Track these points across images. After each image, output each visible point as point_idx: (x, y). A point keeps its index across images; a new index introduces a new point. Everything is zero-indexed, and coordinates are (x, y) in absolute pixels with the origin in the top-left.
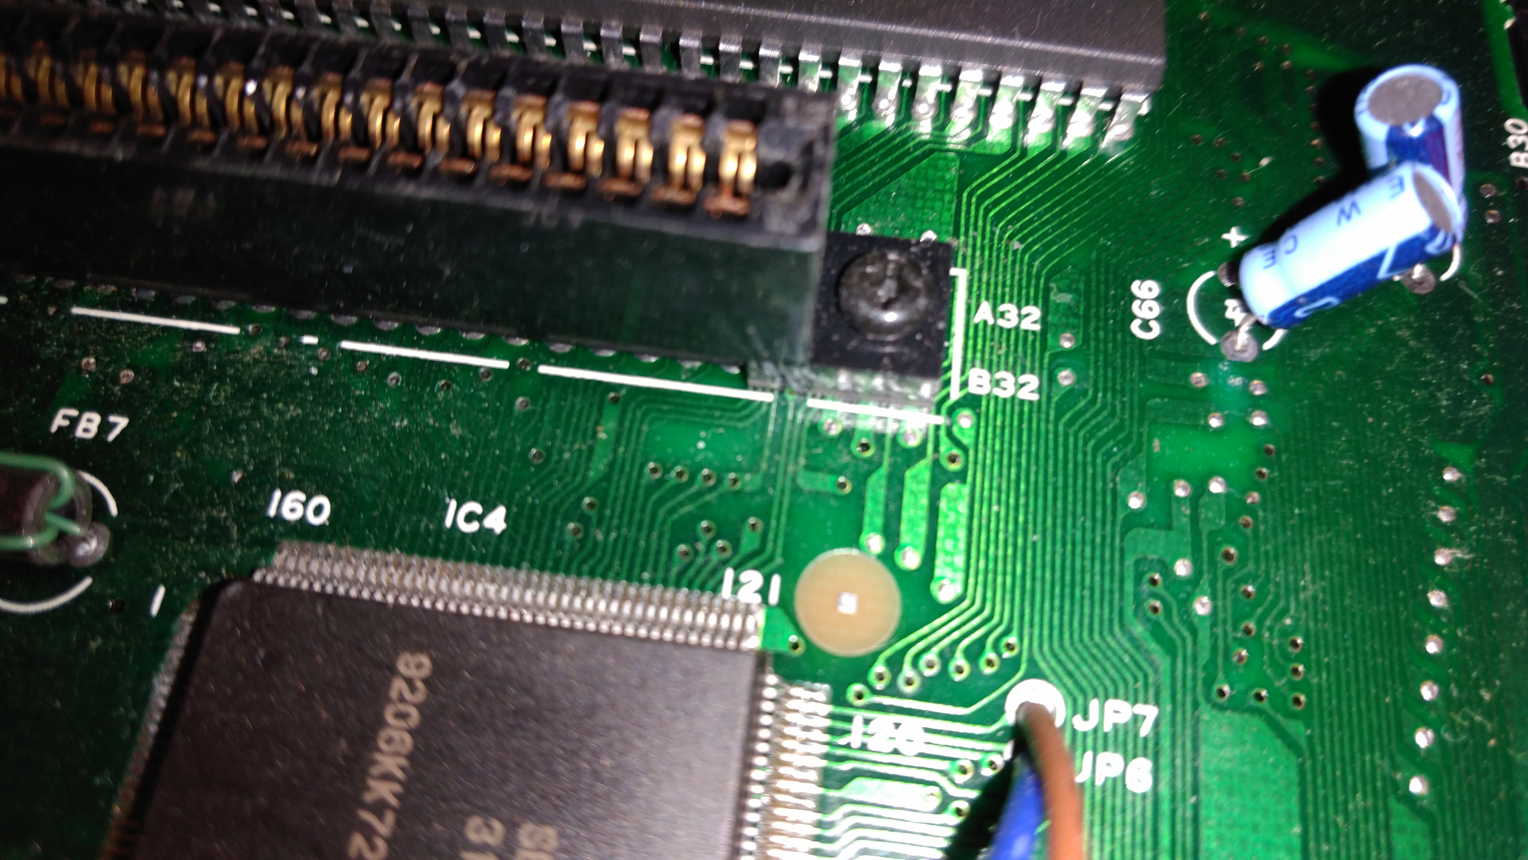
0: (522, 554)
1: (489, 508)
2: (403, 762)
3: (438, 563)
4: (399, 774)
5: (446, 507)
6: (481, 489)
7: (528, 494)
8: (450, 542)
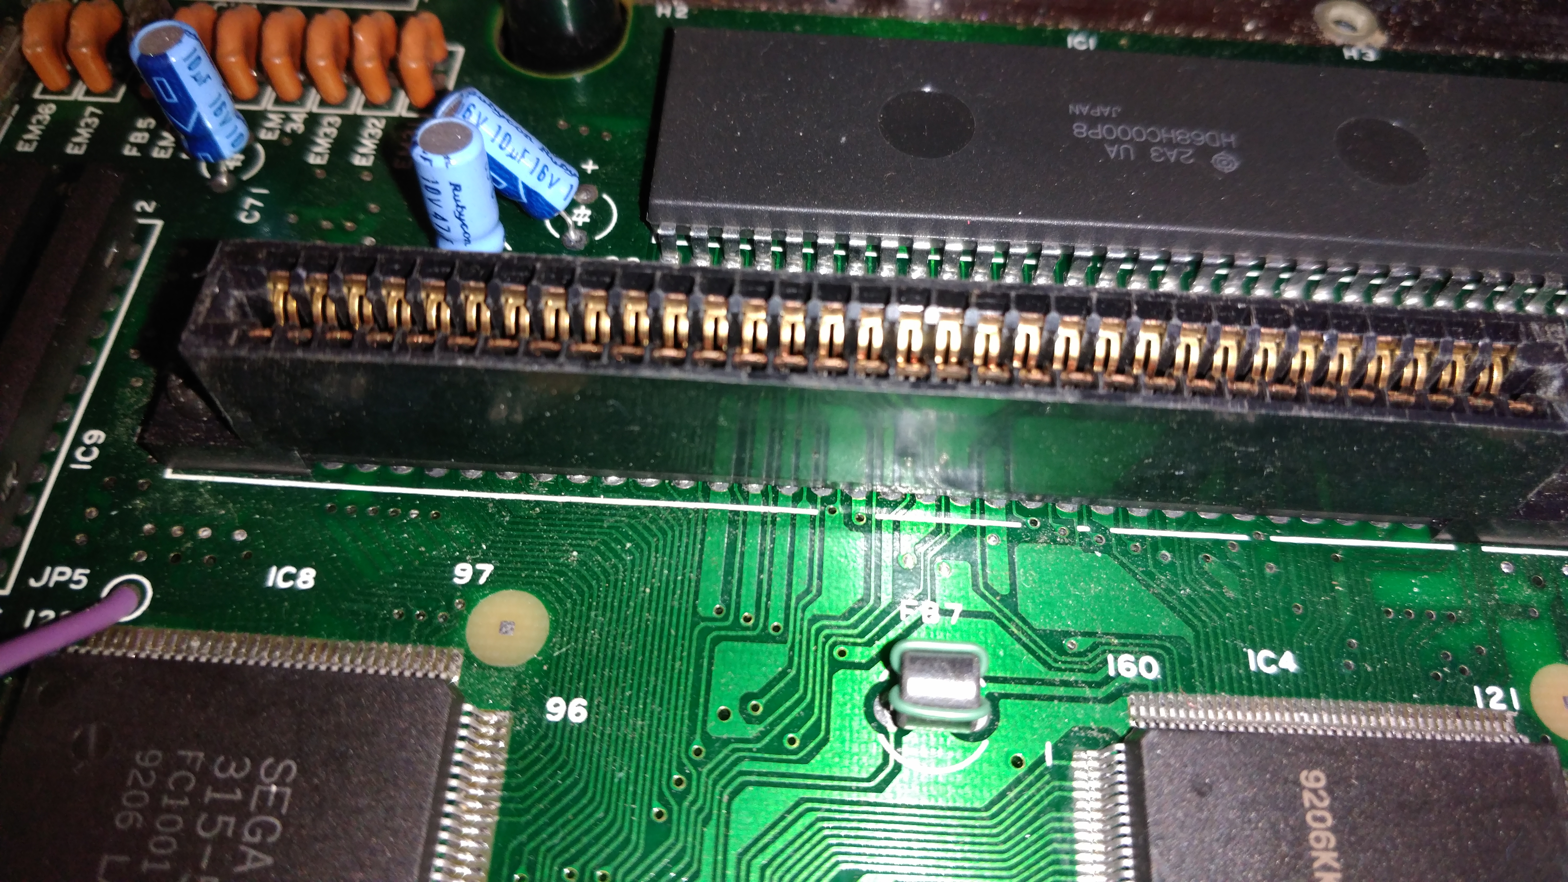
0: (1316, 686)
1: (1280, 653)
2: (1335, 855)
3: (1257, 699)
4: (1336, 865)
5: (1246, 655)
6: (1266, 638)
7: (1302, 639)
8: (1259, 682)
